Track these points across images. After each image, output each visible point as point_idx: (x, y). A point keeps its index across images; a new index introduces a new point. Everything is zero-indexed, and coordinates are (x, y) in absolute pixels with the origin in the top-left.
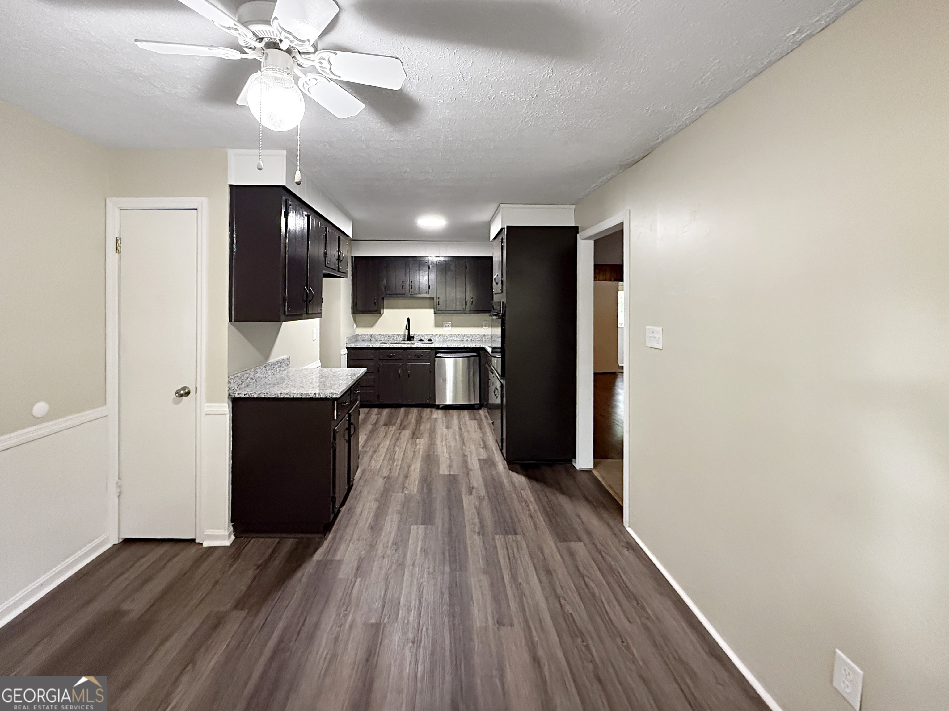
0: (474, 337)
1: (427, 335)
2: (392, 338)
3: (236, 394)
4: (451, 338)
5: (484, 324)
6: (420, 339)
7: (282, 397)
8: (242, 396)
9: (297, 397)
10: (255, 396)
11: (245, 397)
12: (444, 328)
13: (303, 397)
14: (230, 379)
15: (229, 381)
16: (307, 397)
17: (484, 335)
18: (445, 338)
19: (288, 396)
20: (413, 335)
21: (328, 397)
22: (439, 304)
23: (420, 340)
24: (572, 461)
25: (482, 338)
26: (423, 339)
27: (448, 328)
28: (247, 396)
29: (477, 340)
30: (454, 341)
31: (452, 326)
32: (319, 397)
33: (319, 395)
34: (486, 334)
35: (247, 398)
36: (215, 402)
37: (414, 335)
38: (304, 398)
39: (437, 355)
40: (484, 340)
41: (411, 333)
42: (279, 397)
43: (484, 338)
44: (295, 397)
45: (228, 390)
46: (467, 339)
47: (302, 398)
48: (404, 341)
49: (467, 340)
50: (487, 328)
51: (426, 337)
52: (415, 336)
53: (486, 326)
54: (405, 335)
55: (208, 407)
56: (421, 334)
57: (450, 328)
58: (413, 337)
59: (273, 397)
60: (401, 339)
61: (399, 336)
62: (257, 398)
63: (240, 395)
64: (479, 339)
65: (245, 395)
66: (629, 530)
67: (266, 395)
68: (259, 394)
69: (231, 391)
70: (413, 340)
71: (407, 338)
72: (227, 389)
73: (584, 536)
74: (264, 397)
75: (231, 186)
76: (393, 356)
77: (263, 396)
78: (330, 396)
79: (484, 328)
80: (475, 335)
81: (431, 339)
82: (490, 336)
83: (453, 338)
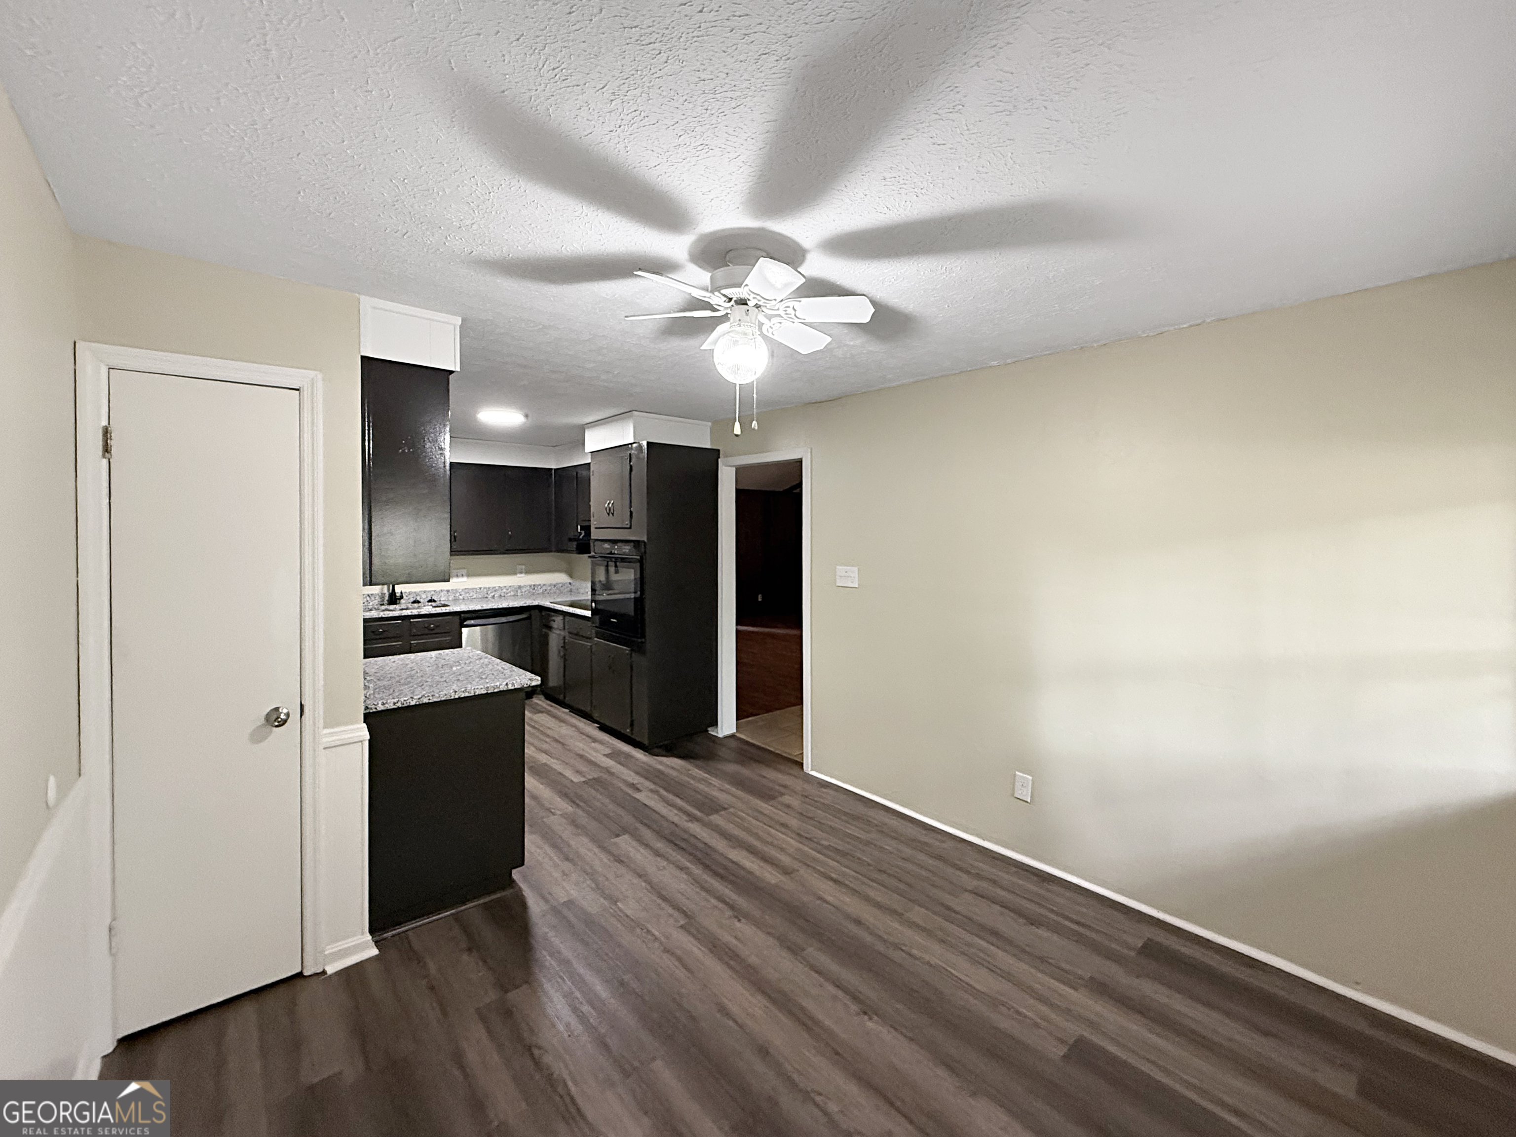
0: (504, 590)
1: (425, 592)
3: (380, 705)
4: (467, 595)
5: (519, 570)
7: (457, 697)
8: (390, 706)
9: (480, 693)
10: (413, 703)
11: (395, 707)
12: (455, 580)
13: (489, 692)
14: (368, 681)
15: (365, 685)
16: (496, 690)
17: (520, 587)
18: (458, 595)
19: (467, 694)
20: (398, 595)
21: (525, 686)
22: (455, 541)
23: (415, 603)
24: (708, 731)
25: (517, 591)
27: (460, 579)
28: (399, 705)
29: (509, 594)
30: (472, 600)
31: (468, 575)
32: (513, 688)
33: (513, 684)
34: (522, 584)
35: (399, 708)
36: (338, 724)
37: (401, 593)
38: (491, 693)
40: (519, 594)
42: (452, 698)
43: (519, 591)
44: (477, 694)
45: (365, 701)
46: (493, 594)
47: (487, 693)
49: (494, 596)
50: (523, 575)
51: (424, 596)
52: (403, 595)
53: (521, 573)
54: (383, 595)
55: (328, 736)
57: (465, 579)
58: (402, 597)
59: (443, 699)
61: (373, 599)
62: (415, 705)
63: (386, 705)
64: (512, 593)
65: (394, 704)
66: (814, 773)
67: (431, 698)
68: (419, 699)
69: (368, 702)
70: (402, 604)
72: (363, 698)
73: (782, 790)
74: (427, 701)
75: (363, 358)
76: (384, 631)
77: (425, 700)
78: (529, 684)
79: (519, 575)
80: (505, 587)
81: (433, 598)
82: (528, 588)
83: (471, 595)
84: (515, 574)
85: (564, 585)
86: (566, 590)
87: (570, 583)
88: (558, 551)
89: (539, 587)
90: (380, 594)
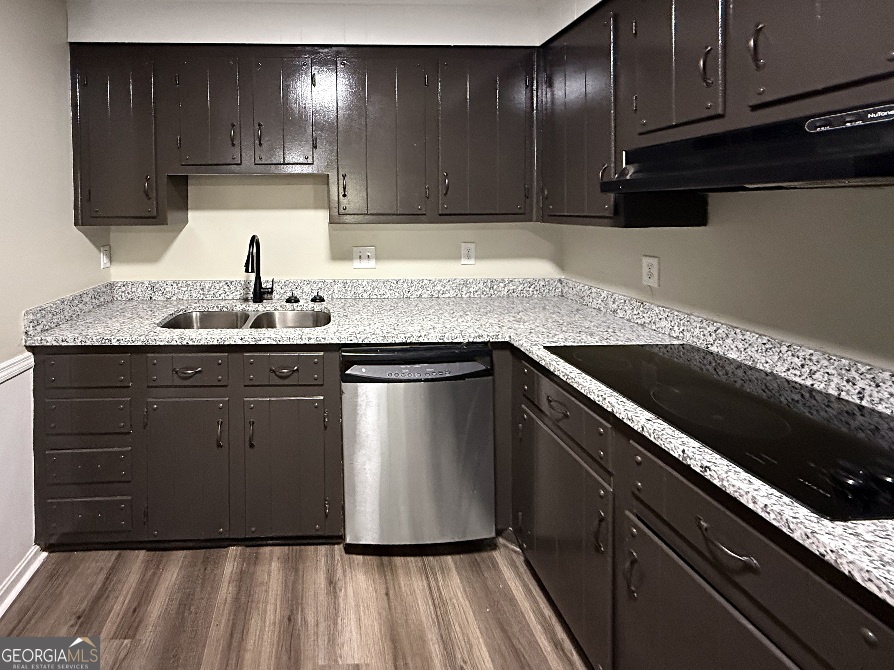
0: (439, 288)
1: (309, 282)
2: (212, 292)
4: (376, 292)
5: (464, 252)
6: (290, 294)
12: (357, 264)
17: (466, 283)
18: (360, 290)
20: (269, 286)
22: (344, 195)
23: (288, 301)
25: (460, 291)
26: (297, 294)
27: (365, 263)
29: (447, 295)
31: (378, 258)
34: (470, 278)
37: (273, 282)
39: (348, 372)
41: (263, 278)
43: (464, 290)
46: (418, 293)
48: (246, 300)
49: (420, 297)
50: (472, 261)
51: (307, 289)
52: (276, 288)
53: (468, 258)
54: (247, 282)
56: (292, 278)
57: (372, 263)
58: (271, 291)
60: (238, 295)
61: (233, 288)
64: (452, 294)
70: (271, 299)
71: (255, 293)
79: (464, 261)
80: (440, 281)
81: (321, 294)
82: (481, 285)
83: (382, 292)
84: (458, 258)
85: (547, 283)
86: (552, 294)
87: (560, 280)
88: (543, 220)
89: (502, 285)
90: (243, 283)
